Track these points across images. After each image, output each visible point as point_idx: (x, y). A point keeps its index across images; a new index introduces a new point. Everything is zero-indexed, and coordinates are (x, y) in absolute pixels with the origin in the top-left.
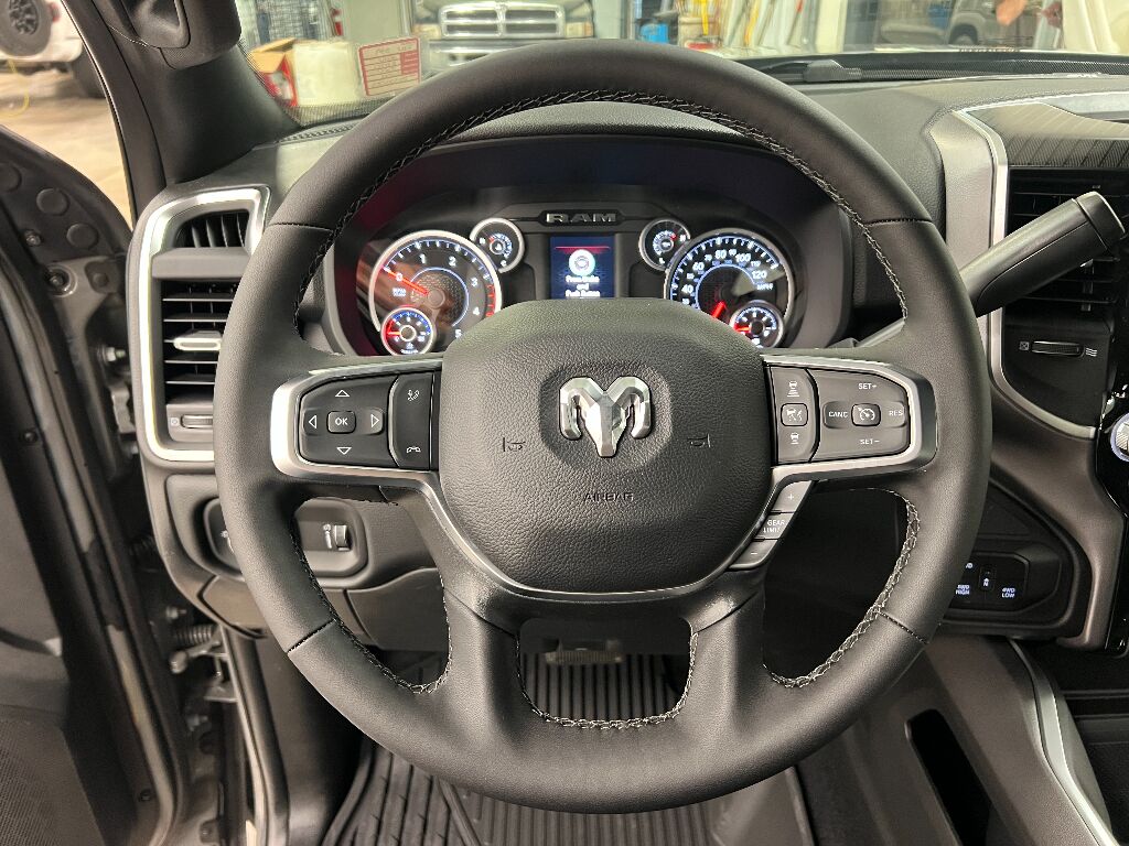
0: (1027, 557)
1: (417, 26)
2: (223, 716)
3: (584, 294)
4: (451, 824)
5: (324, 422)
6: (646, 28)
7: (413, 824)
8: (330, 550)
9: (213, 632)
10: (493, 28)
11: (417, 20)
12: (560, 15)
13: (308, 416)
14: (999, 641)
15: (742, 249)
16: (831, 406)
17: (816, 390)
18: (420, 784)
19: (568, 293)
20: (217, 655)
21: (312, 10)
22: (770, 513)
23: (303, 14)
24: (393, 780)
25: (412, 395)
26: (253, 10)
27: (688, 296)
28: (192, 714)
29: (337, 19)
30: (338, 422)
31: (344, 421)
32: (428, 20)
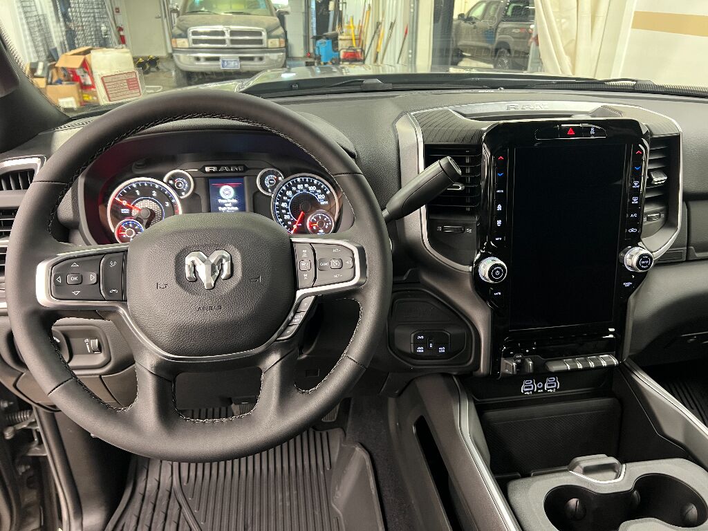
0: (450, 332)
1: (173, 40)
2: (40, 465)
3: (229, 208)
4: (182, 514)
5: (64, 279)
6: (319, 42)
7: (159, 518)
8: (90, 353)
9: (30, 415)
10: (223, 42)
11: (174, 36)
12: (264, 34)
13: (56, 277)
14: (446, 375)
15: (311, 184)
16: (321, 260)
17: (315, 254)
18: (163, 494)
19: (220, 208)
20: (34, 428)
21: (104, 28)
22: (296, 312)
23: (98, 30)
24: (147, 493)
25: (113, 264)
26: (63, 29)
27: (284, 209)
28: (20, 464)
29: (122, 33)
30: (72, 279)
31: (76, 279)
32: (180, 36)
